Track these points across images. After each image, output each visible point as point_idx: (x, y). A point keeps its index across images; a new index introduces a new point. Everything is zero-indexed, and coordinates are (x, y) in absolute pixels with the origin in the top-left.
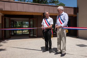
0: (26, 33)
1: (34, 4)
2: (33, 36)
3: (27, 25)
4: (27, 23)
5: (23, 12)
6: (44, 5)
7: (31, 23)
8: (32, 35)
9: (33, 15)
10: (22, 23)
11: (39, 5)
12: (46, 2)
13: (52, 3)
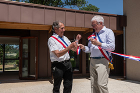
0: (12, 68)
1: (31, 7)
2: (29, 76)
3: (15, 52)
4: (15, 46)
5: (8, 22)
6: (54, 9)
7: (24, 48)
8: (25, 74)
9: (30, 30)
10: (4, 47)
11: (43, 8)
12: (58, 3)
13: (72, 4)
